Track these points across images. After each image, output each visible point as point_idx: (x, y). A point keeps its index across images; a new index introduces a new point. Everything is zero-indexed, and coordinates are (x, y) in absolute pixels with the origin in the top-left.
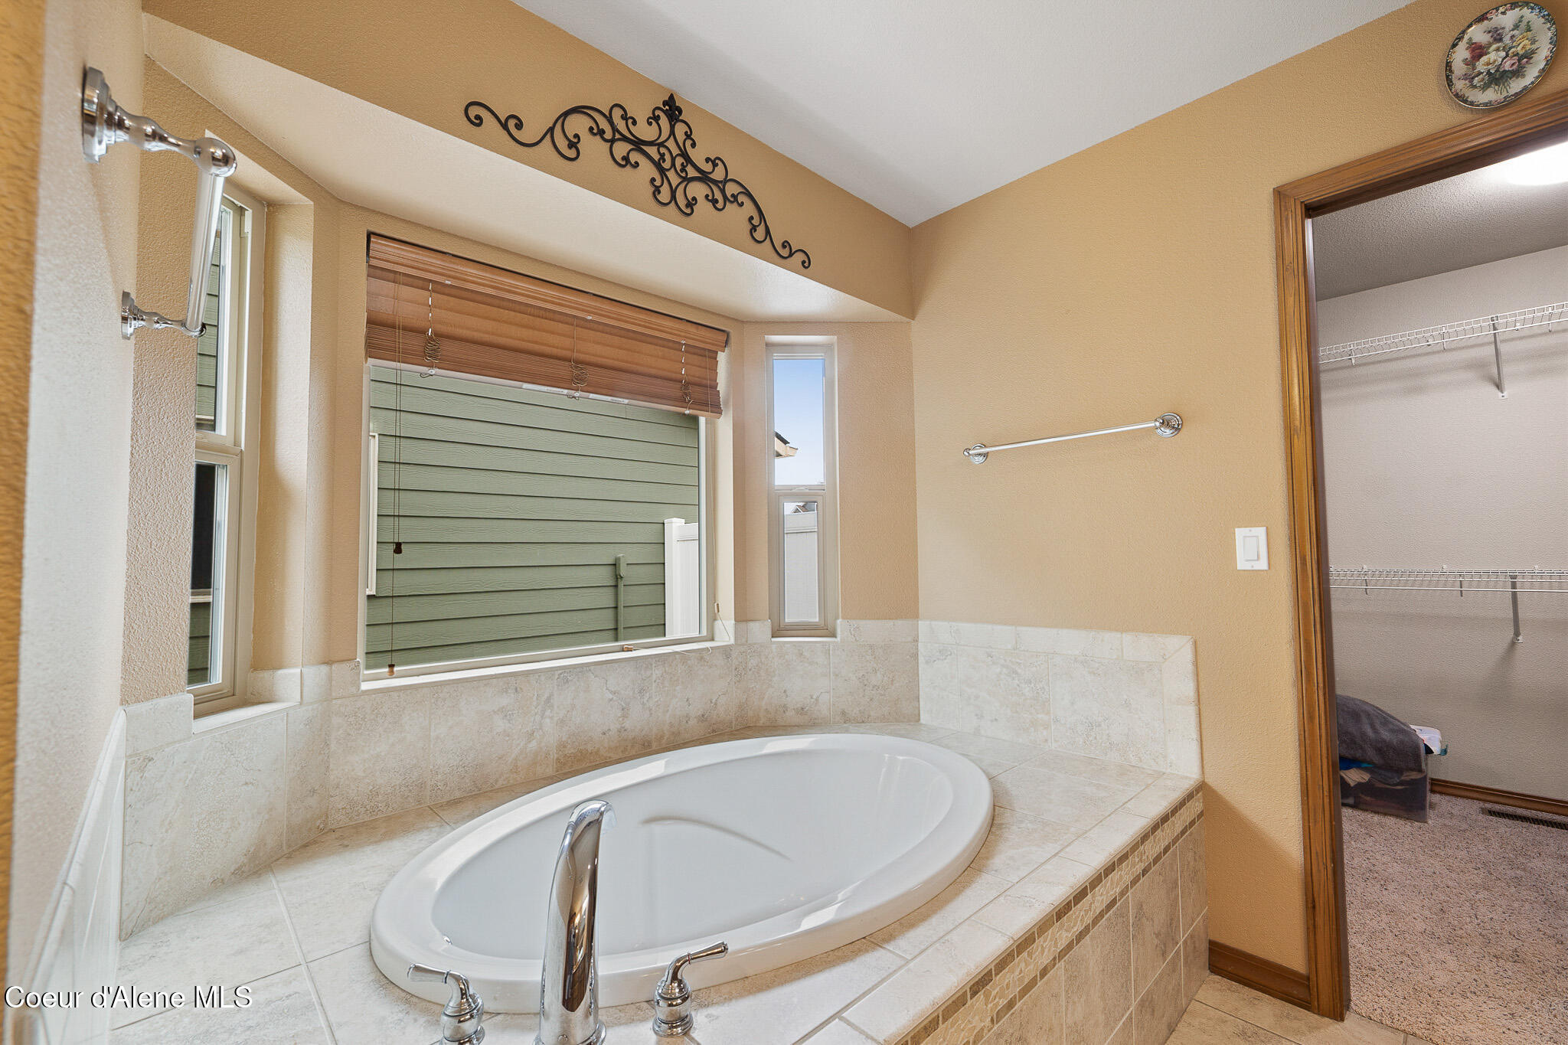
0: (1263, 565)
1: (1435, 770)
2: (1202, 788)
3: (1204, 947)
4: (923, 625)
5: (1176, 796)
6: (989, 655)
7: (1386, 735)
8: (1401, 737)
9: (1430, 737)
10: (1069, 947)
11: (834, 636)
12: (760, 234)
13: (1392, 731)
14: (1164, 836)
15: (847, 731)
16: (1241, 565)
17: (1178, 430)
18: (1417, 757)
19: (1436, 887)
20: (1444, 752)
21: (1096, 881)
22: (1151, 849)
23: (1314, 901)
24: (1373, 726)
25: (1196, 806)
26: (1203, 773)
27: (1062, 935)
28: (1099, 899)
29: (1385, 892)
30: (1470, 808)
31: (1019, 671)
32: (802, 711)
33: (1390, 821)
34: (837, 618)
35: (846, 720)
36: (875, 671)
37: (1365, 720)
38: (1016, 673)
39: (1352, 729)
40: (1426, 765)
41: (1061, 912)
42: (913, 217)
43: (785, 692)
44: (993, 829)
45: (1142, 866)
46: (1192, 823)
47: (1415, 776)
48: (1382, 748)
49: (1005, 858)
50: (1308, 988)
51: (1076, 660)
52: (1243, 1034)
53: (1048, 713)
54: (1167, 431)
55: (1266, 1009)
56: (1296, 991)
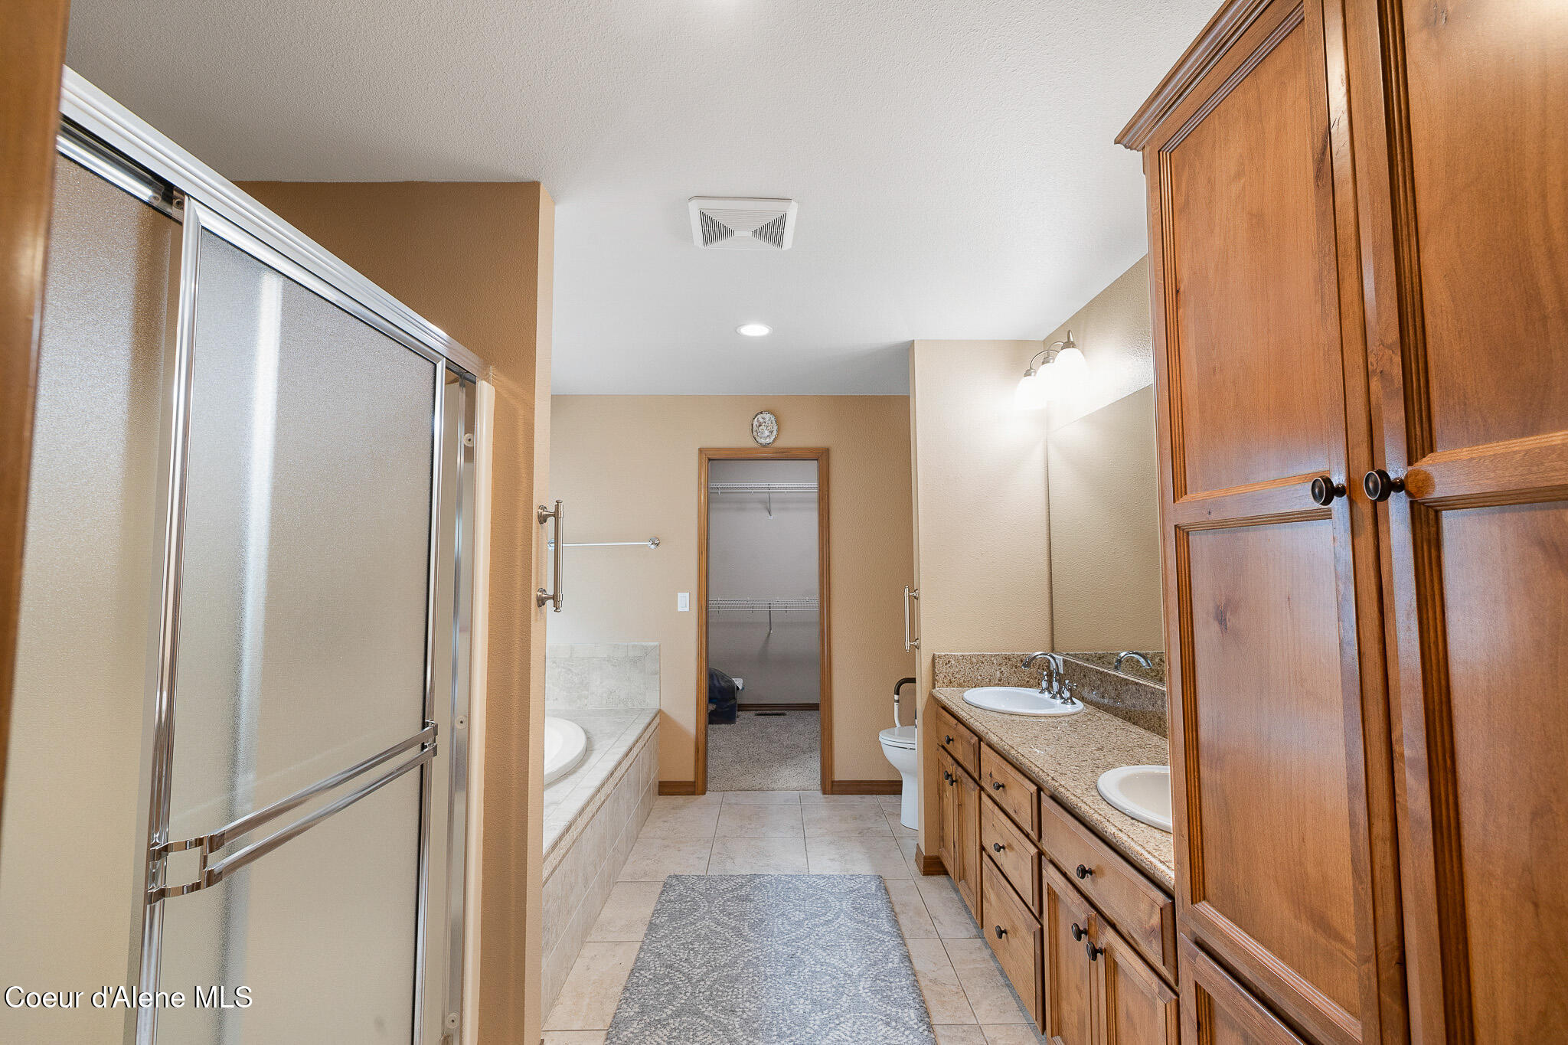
0: (687, 609)
1: (742, 699)
2: (660, 712)
3: (656, 784)
5: (652, 715)
6: (554, 662)
7: (723, 684)
8: (730, 685)
9: (739, 682)
10: (628, 769)
14: (650, 731)
16: (679, 609)
17: (658, 544)
18: (733, 691)
20: (743, 688)
22: (646, 736)
23: (698, 750)
25: (657, 720)
26: (660, 705)
27: (627, 764)
30: (751, 714)
31: (572, 668)
33: (723, 726)
38: (570, 670)
40: (736, 696)
44: (589, 740)
45: (644, 742)
46: (656, 728)
47: (733, 702)
49: (599, 744)
50: (695, 786)
51: (604, 660)
52: (673, 808)
53: (588, 690)
54: (653, 546)
55: (680, 800)
56: (690, 789)
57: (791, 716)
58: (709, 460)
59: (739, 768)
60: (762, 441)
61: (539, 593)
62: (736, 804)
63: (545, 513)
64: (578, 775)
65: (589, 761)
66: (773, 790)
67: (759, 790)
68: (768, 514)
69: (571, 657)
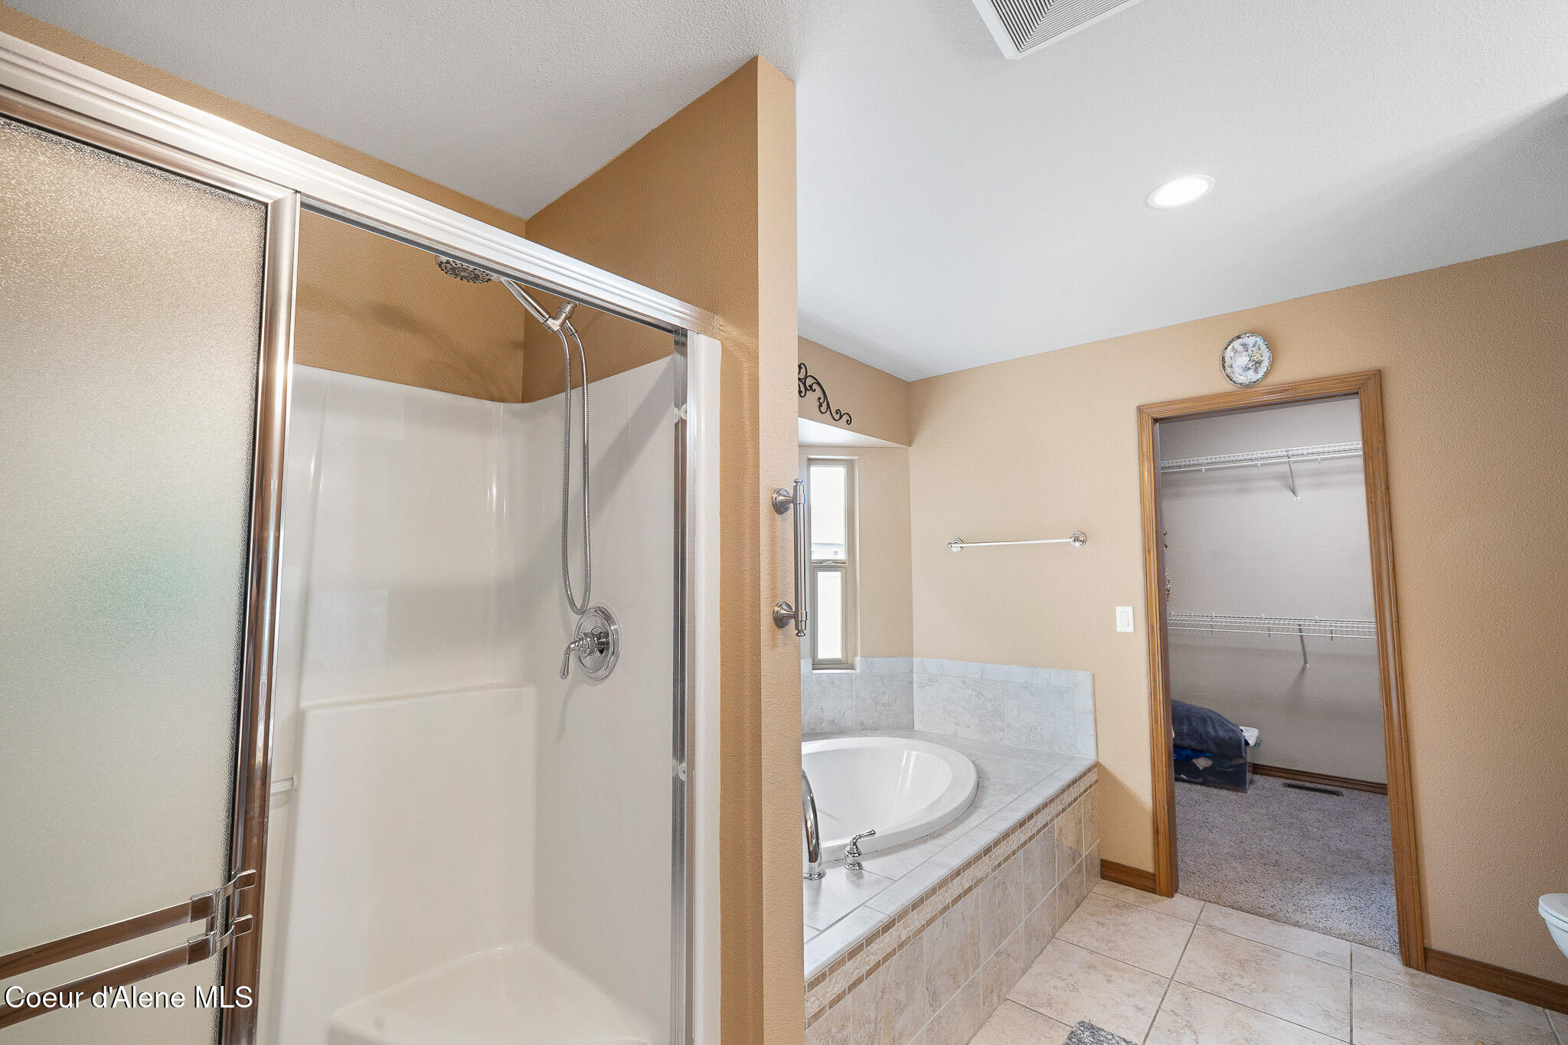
0: (1131, 629)
1: (1258, 759)
2: (1096, 765)
3: (1098, 863)
4: (916, 661)
5: (1081, 769)
6: (964, 682)
7: (1221, 733)
8: (1231, 734)
9: (1250, 735)
10: (1025, 843)
11: (852, 668)
12: (823, 409)
13: (1226, 730)
14: (1075, 792)
15: (866, 736)
16: (1117, 629)
17: (1084, 542)
18: (1241, 748)
19: (1242, 830)
20: (1257, 744)
21: (1038, 811)
22: (1067, 798)
23: (1157, 830)
24: (1214, 728)
25: (1093, 777)
26: (1098, 756)
27: (1021, 836)
28: (1039, 821)
29: (1210, 834)
30: (1276, 783)
31: (984, 693)
32: (833, 722)
33: (1224, 792)
34: (855, 655)
35: (864, 729)
36: (884, 693)
37: (1209, 723)
38: (981, 693)
39: (1201, 729)
40: (1246, 753)
41: (1022, 824)
42: (911, 377)
43: (822, 709)
44: (979, 789)
45: (1063, 807)
46: (1091, 786)
47: (1241, 761)
48: (1219, 743)
49: (989, 800)
50: (1155, 880)
51: (1021, 686)
52: (1117, 906)
53: (1003, 721)
54: (1078, 544)
55: (1131, 895)
56: (1148, 884)
57: (1350, 800)
58: (1156, 420)
59: (1239, 868)
60: (1241, 379)
61: (776, 609)
62: (1222, 930)
63: (781, 498)
64: (940, 841)
65: (966, 822)
66: (1296, 924)
67: (1269, 917)
68: (1291, 494)
69: (981, 678)
